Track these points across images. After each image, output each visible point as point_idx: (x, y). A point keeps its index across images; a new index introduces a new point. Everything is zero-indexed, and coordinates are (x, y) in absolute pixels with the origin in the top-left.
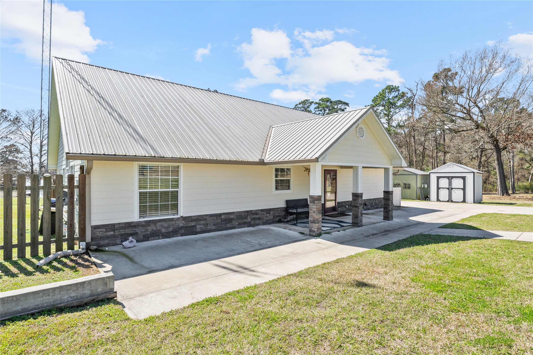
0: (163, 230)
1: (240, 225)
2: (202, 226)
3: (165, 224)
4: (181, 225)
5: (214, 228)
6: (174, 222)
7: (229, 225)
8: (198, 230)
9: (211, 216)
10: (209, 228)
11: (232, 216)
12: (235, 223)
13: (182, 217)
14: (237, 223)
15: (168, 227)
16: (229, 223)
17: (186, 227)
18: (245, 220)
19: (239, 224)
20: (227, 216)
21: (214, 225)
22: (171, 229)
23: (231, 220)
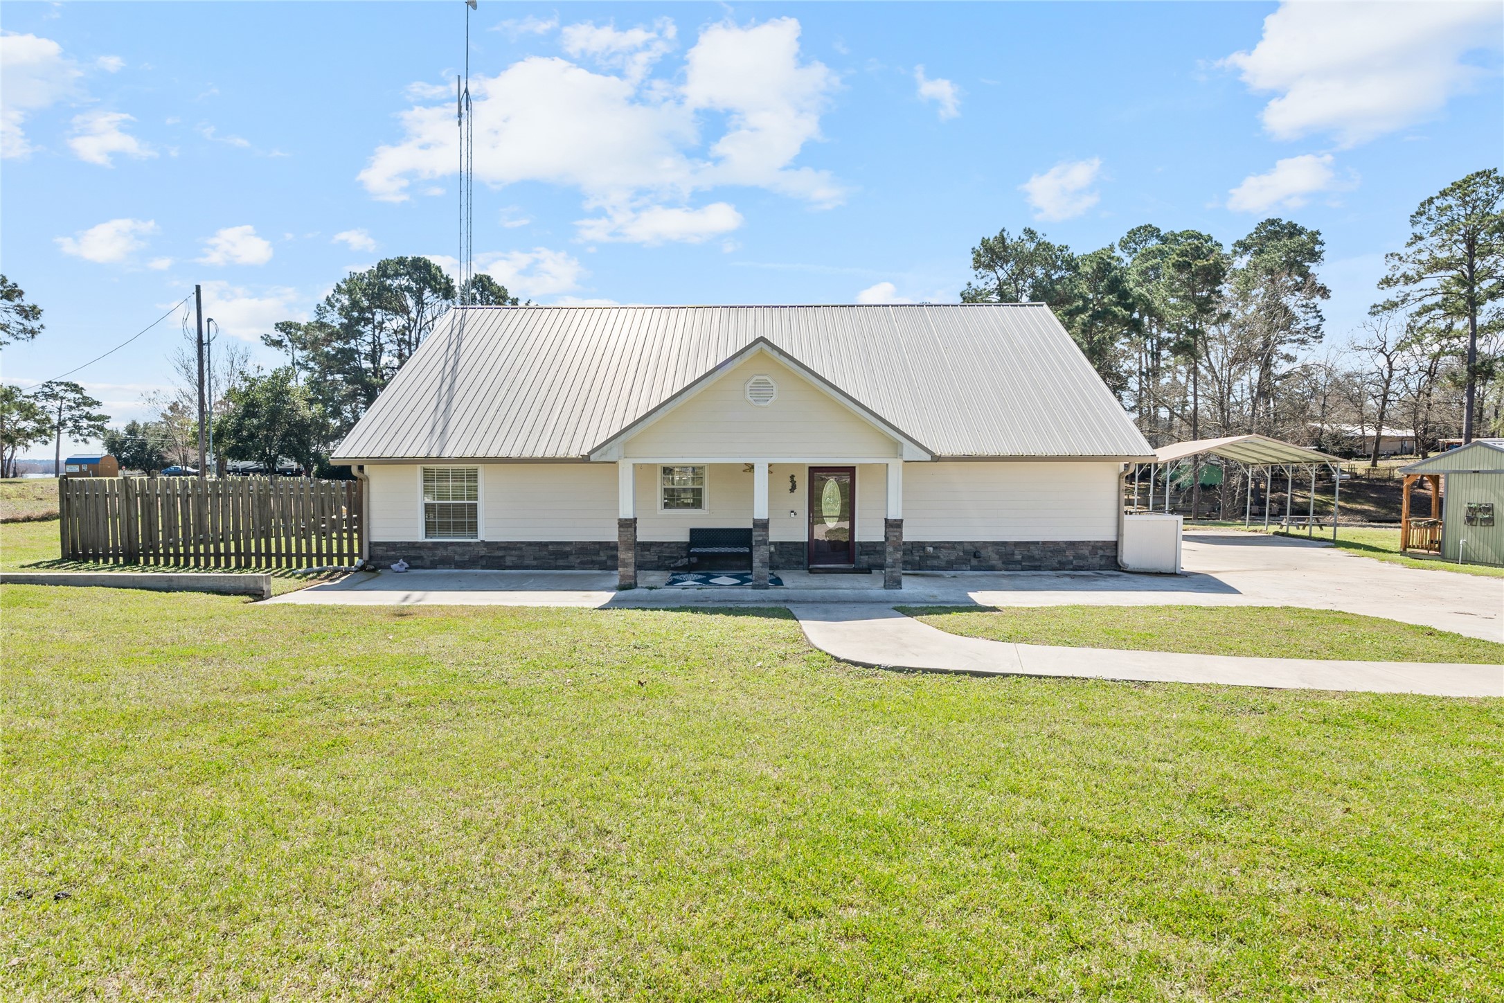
0: (457, 558)
1: (583, 565)
2: (514, 559)
3: (459, 550)
4: (482, 553)
5: (535, 563)
6: (471, 548)
7: (561, 562)
8: (509, 563)
9: (530, 544)
10: (527, 562)
11: (568, 549)
12: (573, 560)
13: (483, 541)
14: (578, 561)
15: (463, 554)
16: (563, 558)
17: (490, 557)
18: (595, 558)
19: (581, 563)
20: (559, 548)
21: (535, 559)
22: (467, 557)
23: (566, 555)
